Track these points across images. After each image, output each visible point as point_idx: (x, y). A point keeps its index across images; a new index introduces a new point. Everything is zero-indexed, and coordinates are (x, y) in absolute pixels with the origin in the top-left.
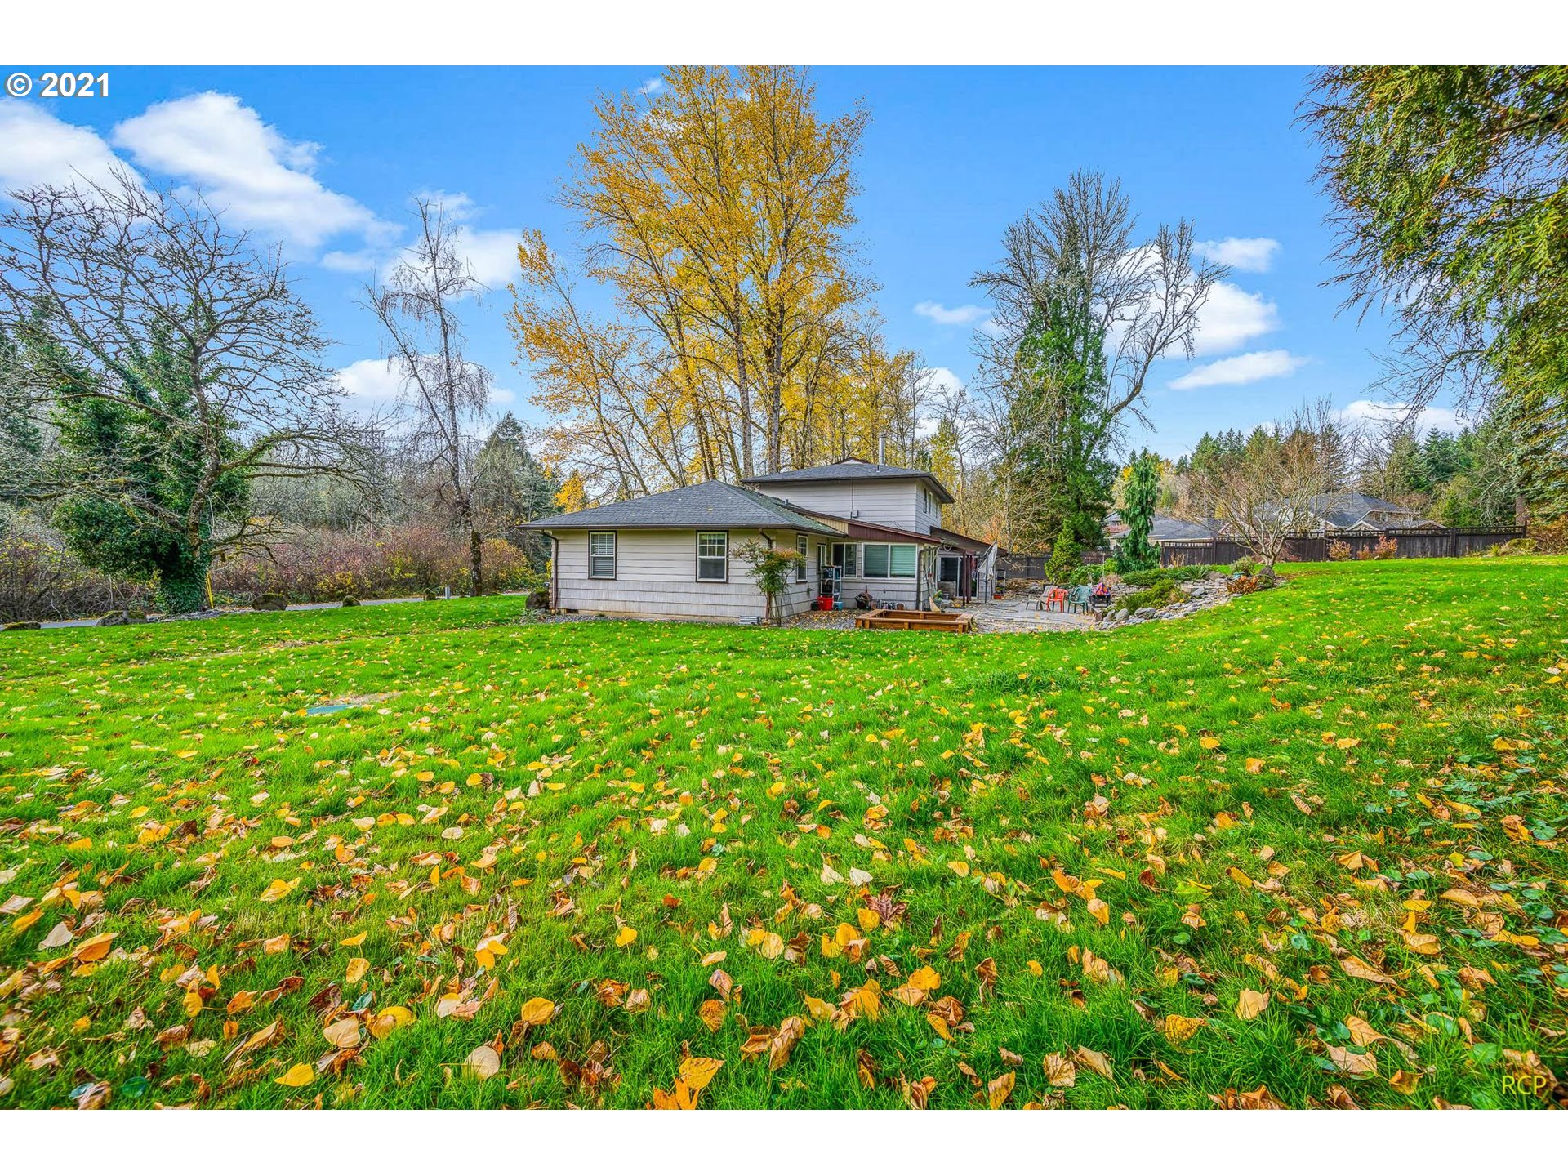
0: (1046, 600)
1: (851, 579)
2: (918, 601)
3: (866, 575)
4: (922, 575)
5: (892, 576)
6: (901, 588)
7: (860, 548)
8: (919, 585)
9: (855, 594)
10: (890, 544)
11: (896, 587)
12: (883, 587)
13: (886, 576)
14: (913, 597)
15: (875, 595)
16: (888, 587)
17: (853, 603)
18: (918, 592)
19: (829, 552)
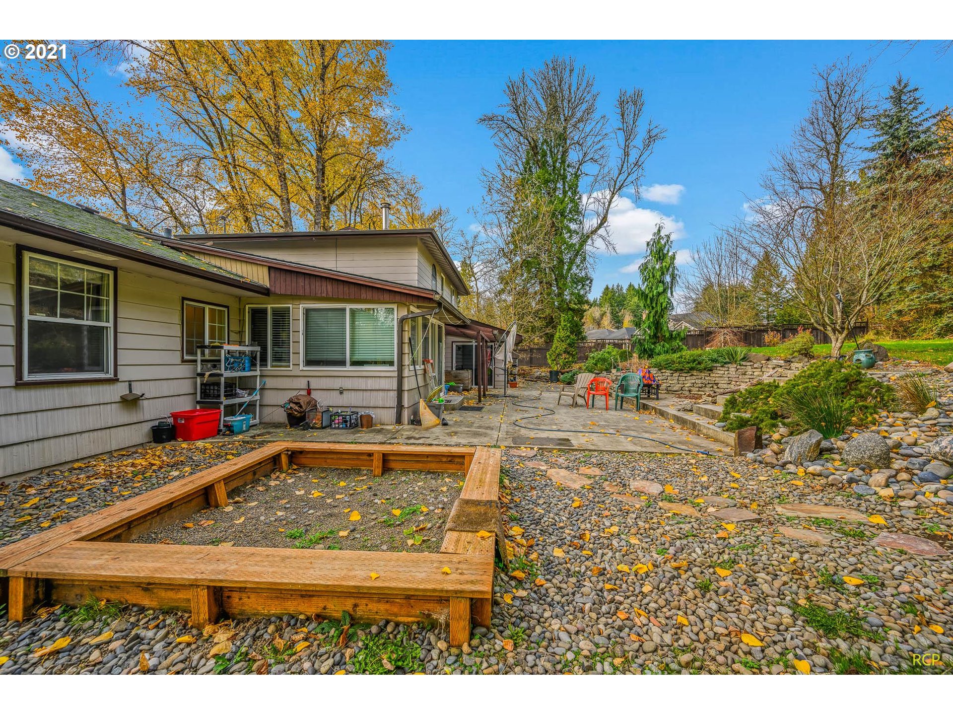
0: (582, 392)
1: (282, 370)
2: (400, 407)
3: (309, 363)
4: (407, 360)
5: (354, 363)
6: (370, 384)
7: (298, 311)
8: (400, 378)
9: (283, 398)
10: (348, 307)
11: (361, 384)
12: (338, 383)
13: (342, 363)
14: (391, 399)
15: (323, 400)
16: (347, 384)
17: (280, 416)
18: (400, 391)
19: (242, 322)
